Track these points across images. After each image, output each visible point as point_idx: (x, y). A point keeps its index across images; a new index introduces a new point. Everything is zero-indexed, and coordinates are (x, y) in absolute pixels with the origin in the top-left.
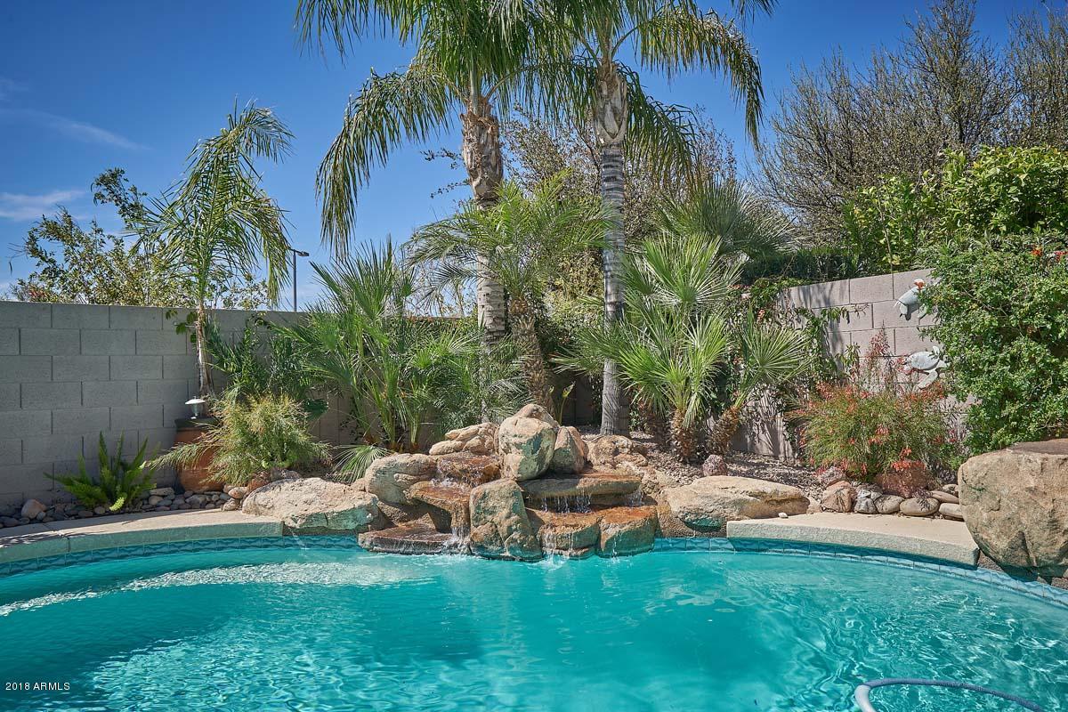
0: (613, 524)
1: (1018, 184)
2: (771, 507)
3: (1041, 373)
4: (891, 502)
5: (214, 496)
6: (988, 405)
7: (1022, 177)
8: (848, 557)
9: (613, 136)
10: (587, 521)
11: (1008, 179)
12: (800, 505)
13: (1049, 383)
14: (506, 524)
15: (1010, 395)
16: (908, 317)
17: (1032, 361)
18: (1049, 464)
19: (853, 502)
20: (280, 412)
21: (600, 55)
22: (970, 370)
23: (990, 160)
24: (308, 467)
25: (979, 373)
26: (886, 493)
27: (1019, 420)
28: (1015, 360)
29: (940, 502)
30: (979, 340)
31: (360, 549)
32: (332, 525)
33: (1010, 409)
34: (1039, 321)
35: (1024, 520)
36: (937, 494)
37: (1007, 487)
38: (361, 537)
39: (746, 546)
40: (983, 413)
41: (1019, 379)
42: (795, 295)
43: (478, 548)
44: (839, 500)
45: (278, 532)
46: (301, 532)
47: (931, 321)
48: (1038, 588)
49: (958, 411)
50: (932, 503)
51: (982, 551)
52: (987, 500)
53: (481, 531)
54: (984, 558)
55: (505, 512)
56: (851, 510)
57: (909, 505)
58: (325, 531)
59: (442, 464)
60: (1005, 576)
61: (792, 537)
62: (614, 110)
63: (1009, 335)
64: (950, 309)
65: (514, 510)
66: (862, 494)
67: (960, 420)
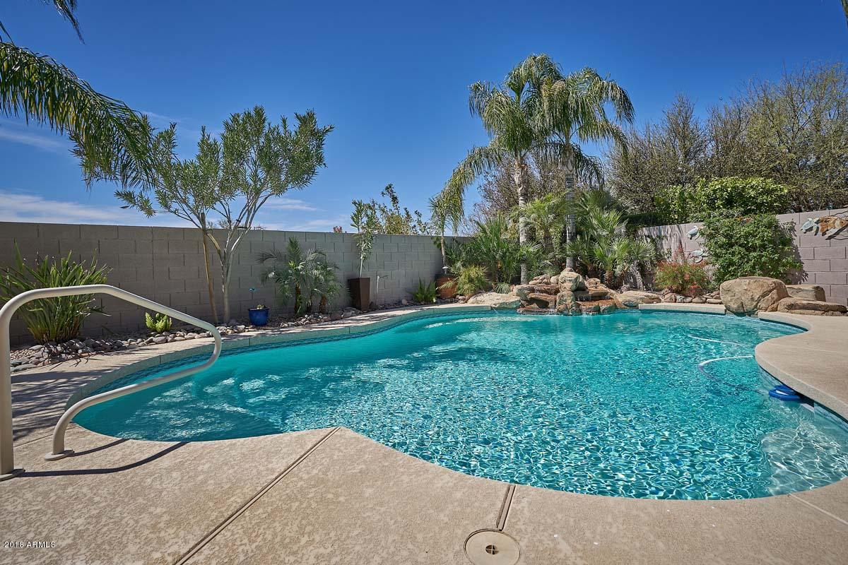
0: (604, 305)
1: (727, 191)
2: (652, 300)
3: (742, 257)
4: (689, 299)
5: (453, 299)
6: (723, 267)
7: (729, 189)
8: (680, 314)
9: (571, 171)
10: (596, 303)
11: (723, 189)
12: (660, 301)
13: (746, 260)
14: (571, 304)
15: (731, 264)
16: (691, 239)
17: (739, 253)
18: (751, 282)
19: (676, 300)
20: (474, 272)
21: (564, 140)
22: (717, 256)
23: (716, 182)
24: (489, 289)
25: (719, 257)
26: (686, 297)
27: (735, 272)
28: (733, 254)
29: (706, 299)
30: (721, 247)
31: (517, 314)
32: (508, 306)
33: (731, 268)
34: (742, 240)
35: (743, 298)
36: (705, 296)
37: (737, 290)
38: (518, 310)
39: (644, 311)
40: (722, 270)
41: (735, 259)
42: (645, 231)
43: (561, 312)
44: (671, 299)
45: (490, 309)
46: (497, 309)
47: (702, 240)
48: (747, 318)
49: (710, 270)
50: (704, 299)
51: (728, 309)
52: (730, 294)
53: (562, 307)
54: (728, 311)
55: (570, 301)
56: (675, 302)
57: (696, 299)
58: (504, 308)
59: (536, 288)
60: (735, 316)
61: (661, 309)
62: (571, 162)
63: (731, 245)
64: (711, 236)
65: (572, 300)
66: (678, 297)
67: (710, 273)
